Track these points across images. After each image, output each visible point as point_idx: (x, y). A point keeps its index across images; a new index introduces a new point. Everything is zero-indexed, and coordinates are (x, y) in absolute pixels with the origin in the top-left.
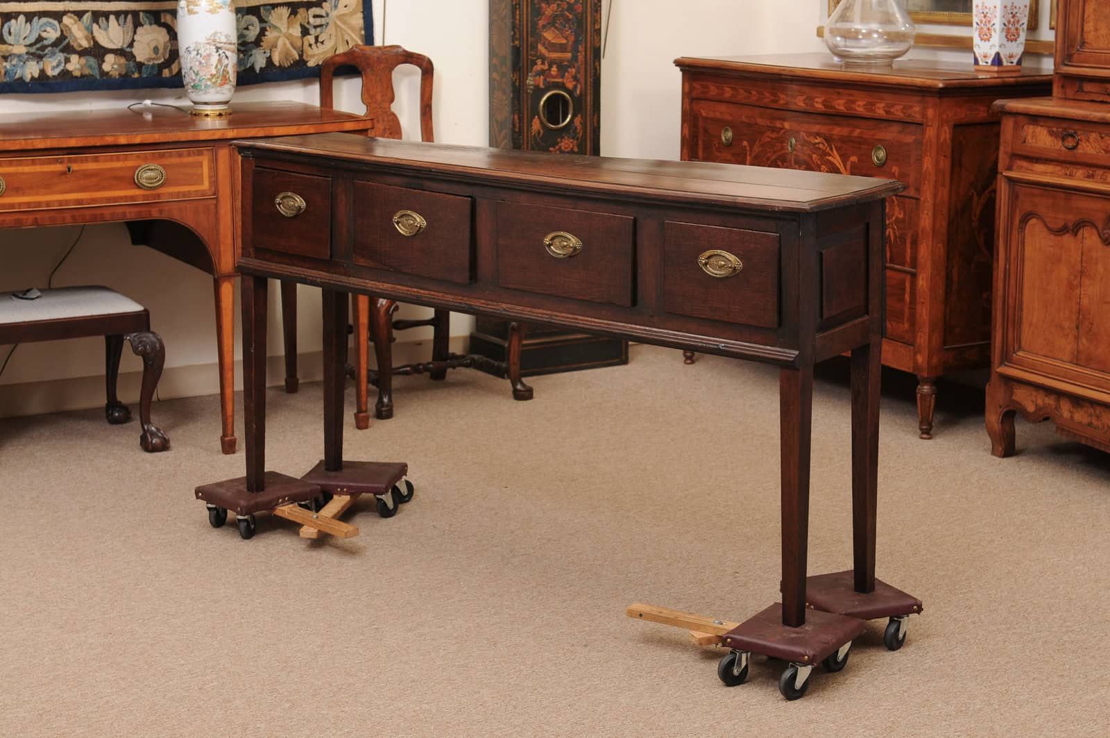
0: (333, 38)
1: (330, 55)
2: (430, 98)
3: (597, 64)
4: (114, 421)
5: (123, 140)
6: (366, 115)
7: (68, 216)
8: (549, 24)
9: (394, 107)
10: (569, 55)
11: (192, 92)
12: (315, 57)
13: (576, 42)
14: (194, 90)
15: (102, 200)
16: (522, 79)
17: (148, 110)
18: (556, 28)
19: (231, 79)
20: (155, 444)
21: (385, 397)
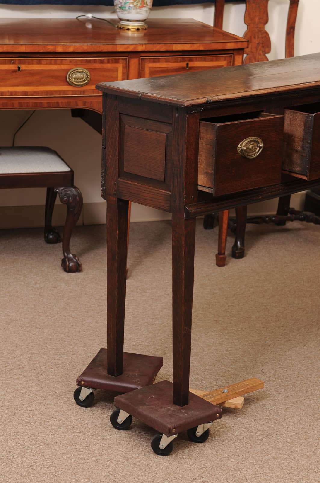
2: (294, 22)
4: (49, 241)
5: (60, 49)
6: (246, 34)
7: (16, 102)
9: (267, 28)
11: (119, 11)
14: (120, 10)
15: (42, 92)
17: (90, 21)
19: (148, 3)
20: (71, 267)
21: (239, 243)
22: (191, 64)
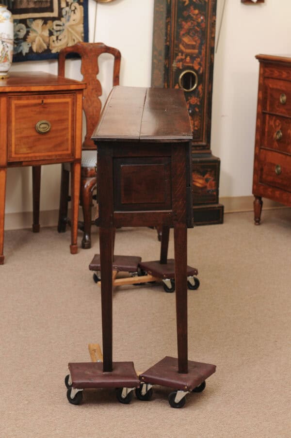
0: (66, 38)
1: (64, 47)
2: (119, 72)
3: (212, 56)
6: (83, 81)
8: (186, 33)
9: (99, 77)
10: (196, 51)
12: (57, 47)
13: (201, 44)
16: (170, 63)
18: (190, 36)
19: (9, 59)
21: (87, 237)
22: (45, 101)
